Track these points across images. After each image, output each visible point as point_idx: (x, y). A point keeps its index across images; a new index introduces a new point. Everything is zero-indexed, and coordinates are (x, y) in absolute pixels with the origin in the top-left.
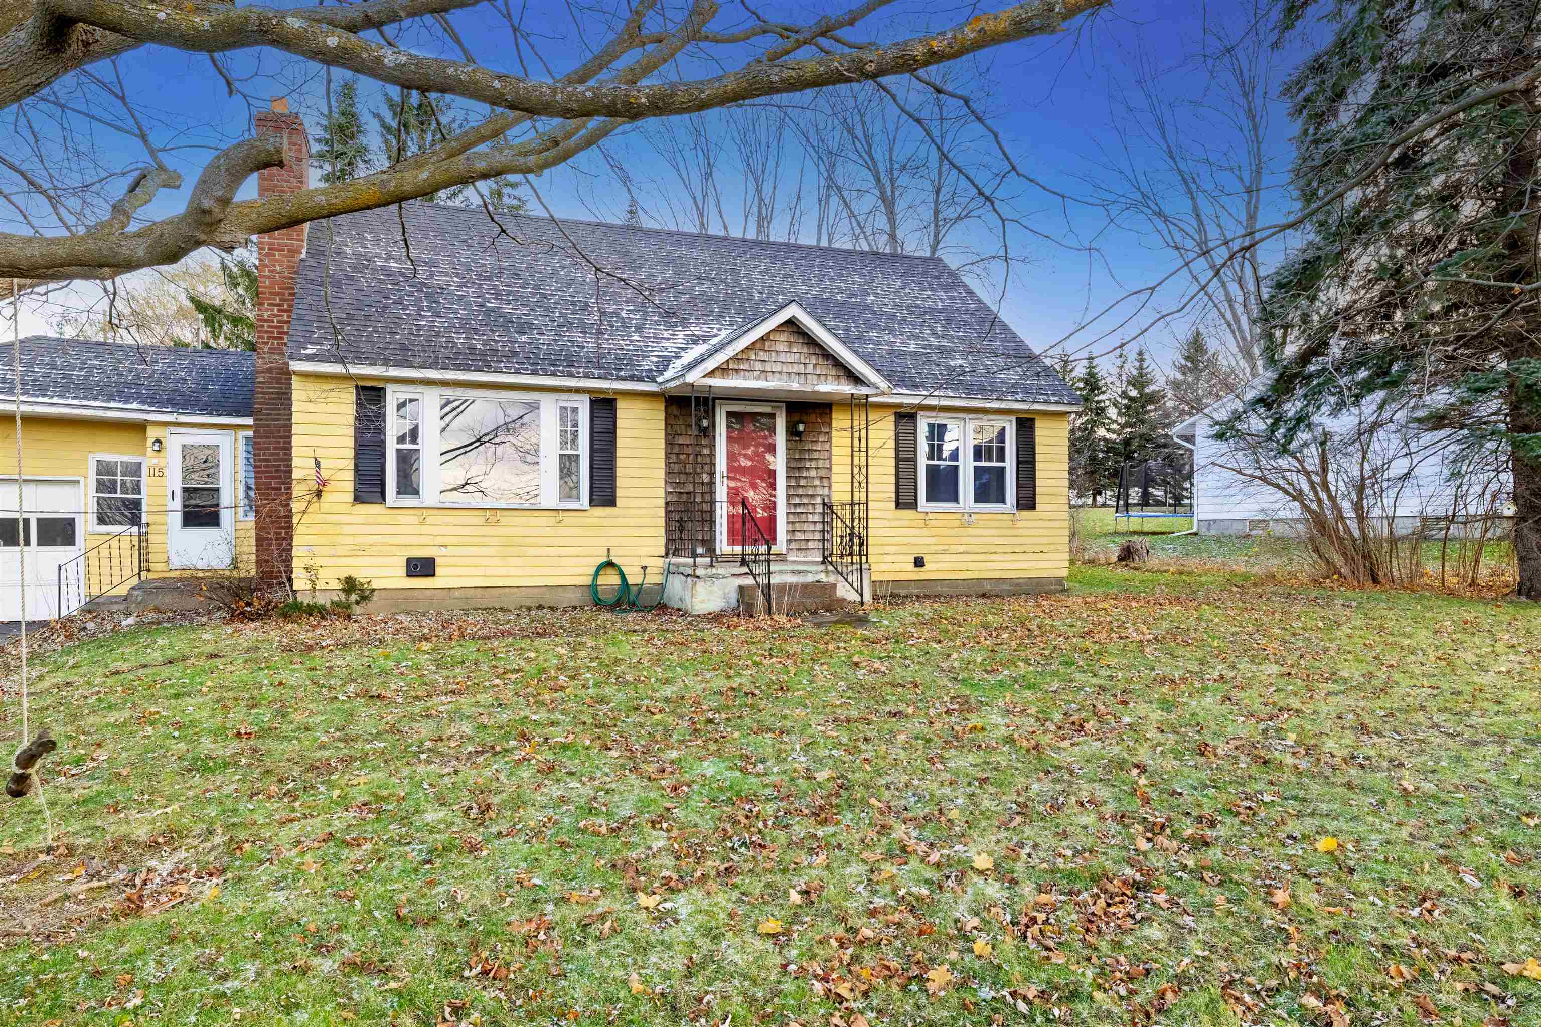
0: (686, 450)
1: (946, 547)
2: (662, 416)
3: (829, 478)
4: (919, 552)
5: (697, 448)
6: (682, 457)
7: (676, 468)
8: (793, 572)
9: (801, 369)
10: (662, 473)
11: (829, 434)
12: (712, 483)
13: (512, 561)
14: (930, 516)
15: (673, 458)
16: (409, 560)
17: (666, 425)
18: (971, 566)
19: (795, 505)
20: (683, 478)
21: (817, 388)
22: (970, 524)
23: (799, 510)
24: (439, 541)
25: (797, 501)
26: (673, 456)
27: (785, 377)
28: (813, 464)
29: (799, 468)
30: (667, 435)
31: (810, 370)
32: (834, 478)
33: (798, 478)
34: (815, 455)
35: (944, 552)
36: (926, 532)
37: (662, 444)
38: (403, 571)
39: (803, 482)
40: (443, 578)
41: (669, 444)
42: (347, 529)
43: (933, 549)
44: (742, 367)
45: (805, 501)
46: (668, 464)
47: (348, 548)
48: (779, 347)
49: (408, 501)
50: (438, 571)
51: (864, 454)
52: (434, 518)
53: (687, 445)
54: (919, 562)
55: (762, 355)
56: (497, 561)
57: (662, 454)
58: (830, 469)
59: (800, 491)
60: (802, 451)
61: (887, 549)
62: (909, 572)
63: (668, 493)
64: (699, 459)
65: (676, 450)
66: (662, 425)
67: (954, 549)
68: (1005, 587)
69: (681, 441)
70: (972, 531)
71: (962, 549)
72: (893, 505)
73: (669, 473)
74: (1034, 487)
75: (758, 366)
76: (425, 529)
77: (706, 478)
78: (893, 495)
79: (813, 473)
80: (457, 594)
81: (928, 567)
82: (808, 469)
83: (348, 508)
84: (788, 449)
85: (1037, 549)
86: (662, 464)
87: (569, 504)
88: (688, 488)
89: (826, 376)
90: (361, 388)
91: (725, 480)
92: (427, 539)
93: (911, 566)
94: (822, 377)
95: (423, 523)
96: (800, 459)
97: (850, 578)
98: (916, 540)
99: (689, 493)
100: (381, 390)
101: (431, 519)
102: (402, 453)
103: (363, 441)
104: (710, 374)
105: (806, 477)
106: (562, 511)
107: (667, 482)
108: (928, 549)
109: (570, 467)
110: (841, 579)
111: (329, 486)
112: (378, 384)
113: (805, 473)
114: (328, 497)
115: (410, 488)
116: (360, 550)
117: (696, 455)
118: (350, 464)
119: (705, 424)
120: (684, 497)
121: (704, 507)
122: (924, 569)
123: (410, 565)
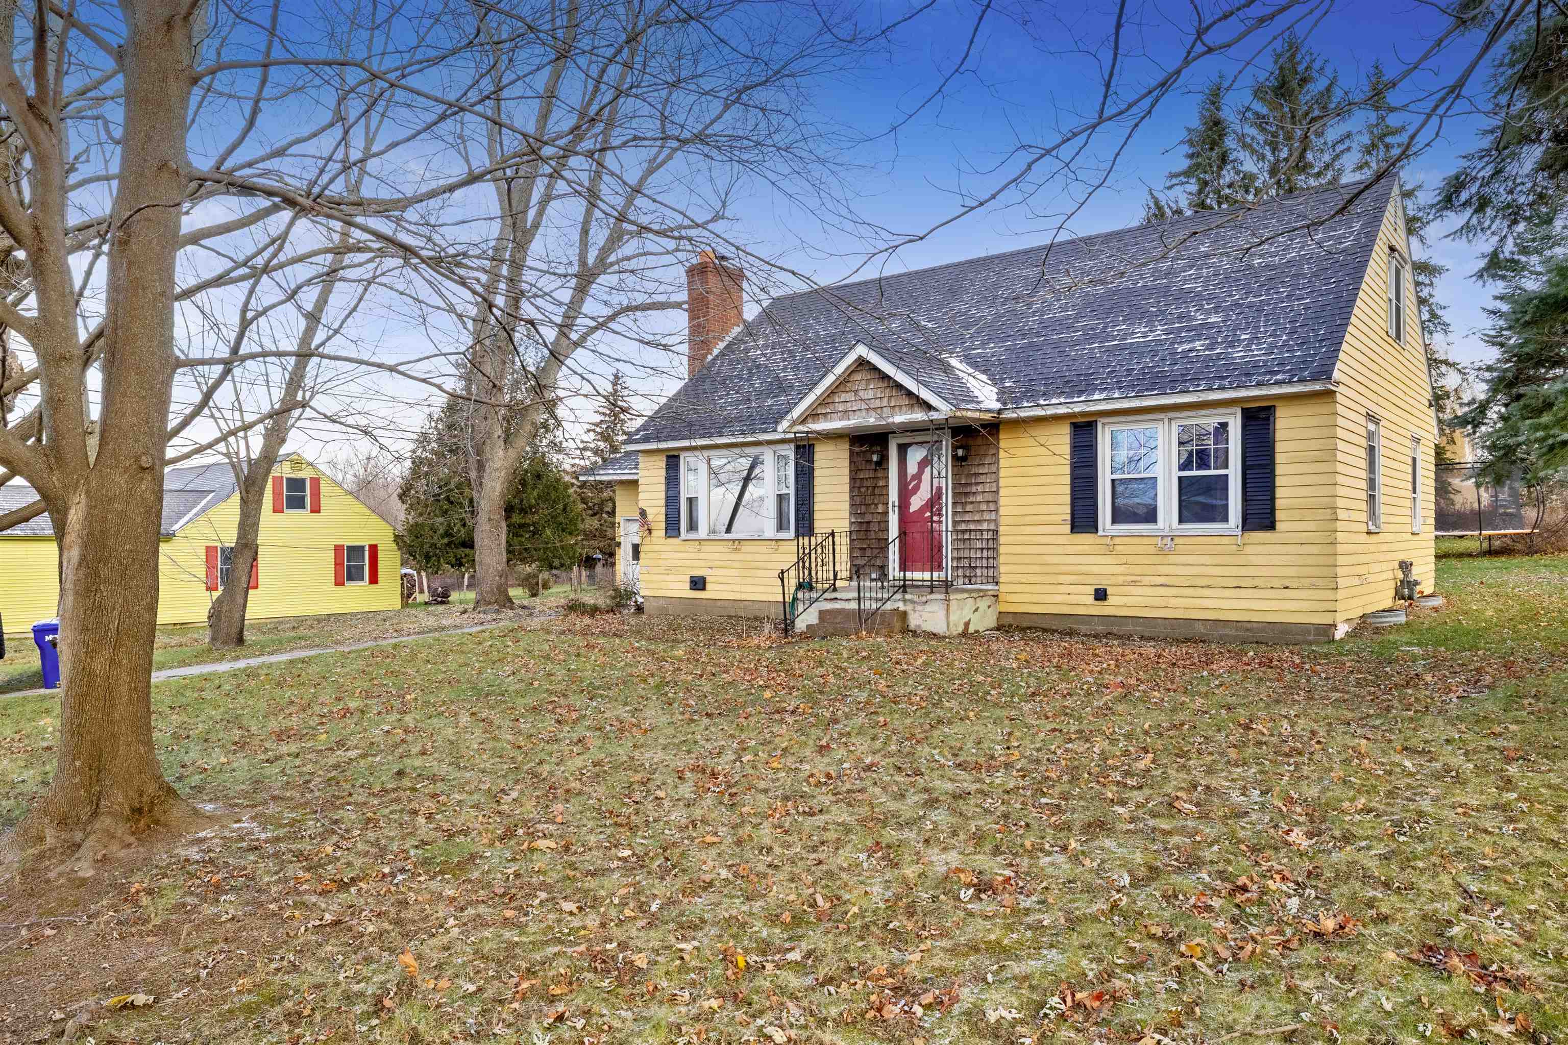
0: (865, 483)
1: (1139, 578)
2: (847, 454)
3: (996, 502)
4: (1102, 583)
5: (875, 482)
6: (863, 490)
7: (858, 500)
9: (877, 403)
10: (847, 506)
11: (996, 455)
12: (886, 513)
14: (1117, 540)
15: (856, 492)
16: (691, 578)
17: (850, 462)
18: (1174, 602)
19: (961, 532)
20: (863, 508)
22: (1171, 552)
23: (965, 537)
24: (710, 564)
25: (963, 527)
26: (856, 490)
27: (864, 413)
28: (980, 488)
29: (967, 494)
30: (851, 471)
31: (885, 402)
32: (1002, 501)
33: (964, 504)
34: (982, 479)
35: (1134, 583)
36: (1108, 559)
37: (847, 480)
38: (688, 585)
39: (969, 508)
40: (711, 592)
41: (853, 479)
42: (663, 556)
43: (1121, 579)
45: (972, 527)
46: (852, 497)
47: (662, 568)
48: (857, 387)
49: (692, 536)
50: (708, 586)
52: (707, 547)
53: (867, 479)
54: (1101, 595)
55: (843, 397)
56: (738, 580)
57: (847, 489)
58: (997, 492)
59: (966, 518)
60: (969, 475)
61: (1062, 579)
62: (1085, 604)
63: (852, 523)
64: (877, 491)
65: (858, 484)
66: (847, 463)
67: (1146, 580)
68: (1228, 632)
69: (861, 476)
70: (1172, 559)
71: (1161, 580)
72: (1068, 528)
73: (852, 505)
74: (1273, 499)
75: (841, 407)
76: (702, 556)
77: (880, 509)
78: (1069, 518)
79: (979, 498)
80: (719, 603)
81: (1111, 600)
82: (974, 494)
83: (663, 541)
84: (954, 476)
85: (1277, 583)
86: (847, 498)
87: (782, 535)
88: (868, 518)
89: (900, 406)
90: (668, 457)
91: (897, 509)
92: (702, 564)
93: (1090, 599)
94: (897, 409)
95: (699, 551)
96: (966, 484)
97: (928, 608)
98: (1096, 569)
99: (868, 523)
100: (678, 457)
101: (704, 548)
102: (691, 501)
103: (670, 494)
104: (804, 422)
105: (972, 503)
106: (777, 540)
107: (851, 513)
108: (1113, 580)
109: (784, 504)
110: (919, 608)
111: (653, 526)
112: (676, 453)
113: (972, 499)
114: (654, 533)
115: (693, 526)
116: (669, 570)
117: (874, 487)
118: (663, 510)
119: (875, 458)
120: (864, 527)
121: (880, 535)
122: (1106, 603)
123: (691, 582)
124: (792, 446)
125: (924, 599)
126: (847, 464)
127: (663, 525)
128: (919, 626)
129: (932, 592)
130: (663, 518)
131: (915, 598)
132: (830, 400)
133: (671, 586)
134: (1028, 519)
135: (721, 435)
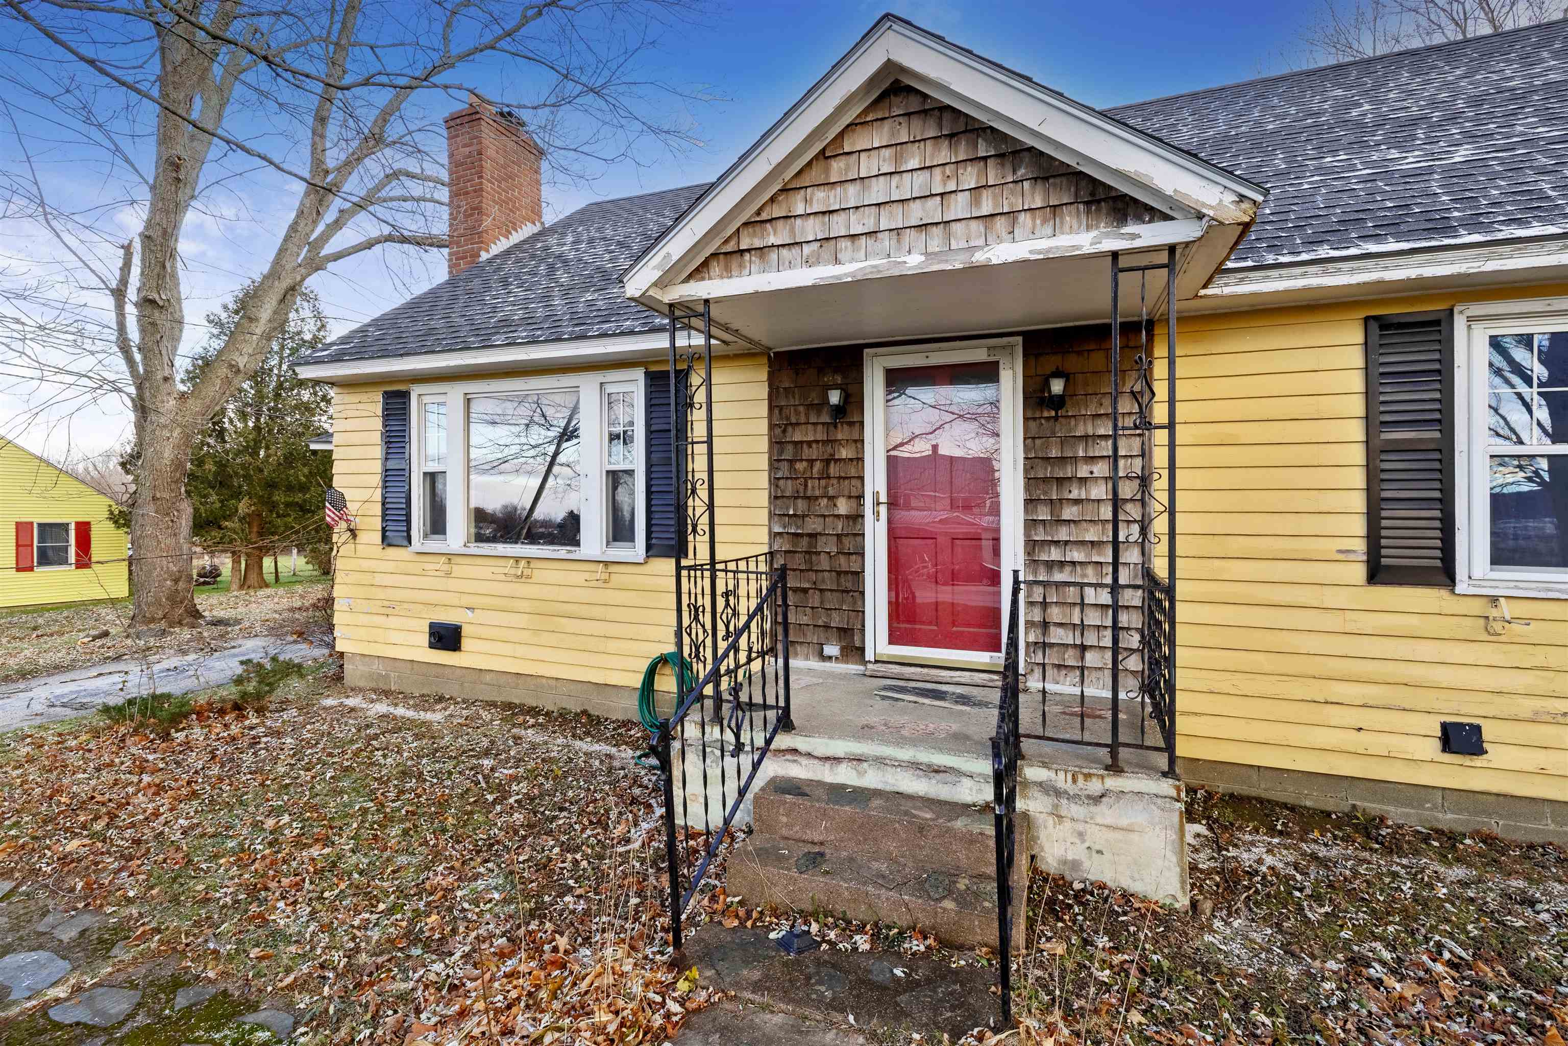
0: (807, 453)
2: (763, 391)
5: (829, 449)
6: (800, 466)
7: (789, 487)
8: (915, 766)
9: (931, 211)
10: (763, 498)
12: (857, 517)
13: (545, 638)
14: (1513, 607)
15: (784, 471)
16: (432, 626)
17: (771, 408)
19: (1050, 565)
20: (801, 505)
21: (980, 257)
23: (1058, 577)
24: (467, 601)
25: (1055, 554)
26: (785, 466)
27: (886, 243)
28: (1098, 470)
29: (1061, 481)
30: (771, 427)
33: (1055, 505)
36: (1489, 654)
37: (763, 444)
38: (425, 639)
39: (1069, 513)
40: (473, 655)
41: (777, 443)
42: (379, 579)
43: (1523, 706)
44: (772, 240)
45: (1077, 555)
46: (774, 482)
47: (379, 603)
48: (868, 166)
49: (434, 545)
50: (465, 643)
51: (1161, 436)
52: (461, 569)
53: (809, 444)
54: (1462, 740)
55: (821, 199)
56: (525, 636)
57: (763, 462)
59: (1063, 534)
60: (1064, 441)
61: (1338, 691)
63: (773, 536)
64: (833, 470)
65: (788, 454)
66: (763, 409)
69: (797, 437)
72: (1359, 572)
73: (775, 498)
75: (811, 229)
76: (451, 584)
77: (842, 507)
78: (1360, 546)
79: (1096, 492)
80: (488, 678)
81: (1495, 755)
82: (1083, 481)
83: (377, 553)
84: (1029, 438)
86: (763, 480)
87: (620, 552)
88: (813, 525)
89: (1012, 215)
90: (387, 395)
91: (883, 510)
92: (453, 599)
93: (1431, 748)
94: (1000, 224)
95: (448, 574)
96: (1063, 460)
97: (1105, 813)
98: (1443, 676)
99: (813, 536)
100: (406, 395)
101: (457, 570)
102: (432, 478)
103: (391, 465)
104: (700, 272)
105: (1077, 502)
106: (606, 563)
107: (771, 515)
108: (1500, 706)
109: (622, 495)
110: (1076, 810)
111: (358, 522)
112: (402, 387)
113: (1076, 493)
114: (362, 537)
115: (437, 525)
116: (389, 609)
117: (827, 462)
118: (378, 495)
119: (835, 397)
120: (804, 543)
121: (843, 563)
122: (1478, 761)
123: (431, 634)
124: (639, 375)
125: (1095, 786)
126: (764, 412)
127: (378, 523)
128: (1075, 865)
129: (1114, 768)
130: (378, 509)
131: (1061, 780)
132: (777, 211)
133: (395, 637)
134: (1236, 546)
135: (487, 346)
